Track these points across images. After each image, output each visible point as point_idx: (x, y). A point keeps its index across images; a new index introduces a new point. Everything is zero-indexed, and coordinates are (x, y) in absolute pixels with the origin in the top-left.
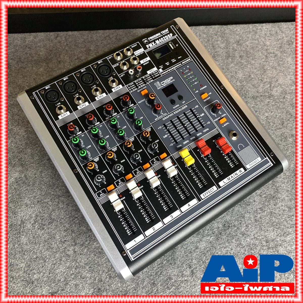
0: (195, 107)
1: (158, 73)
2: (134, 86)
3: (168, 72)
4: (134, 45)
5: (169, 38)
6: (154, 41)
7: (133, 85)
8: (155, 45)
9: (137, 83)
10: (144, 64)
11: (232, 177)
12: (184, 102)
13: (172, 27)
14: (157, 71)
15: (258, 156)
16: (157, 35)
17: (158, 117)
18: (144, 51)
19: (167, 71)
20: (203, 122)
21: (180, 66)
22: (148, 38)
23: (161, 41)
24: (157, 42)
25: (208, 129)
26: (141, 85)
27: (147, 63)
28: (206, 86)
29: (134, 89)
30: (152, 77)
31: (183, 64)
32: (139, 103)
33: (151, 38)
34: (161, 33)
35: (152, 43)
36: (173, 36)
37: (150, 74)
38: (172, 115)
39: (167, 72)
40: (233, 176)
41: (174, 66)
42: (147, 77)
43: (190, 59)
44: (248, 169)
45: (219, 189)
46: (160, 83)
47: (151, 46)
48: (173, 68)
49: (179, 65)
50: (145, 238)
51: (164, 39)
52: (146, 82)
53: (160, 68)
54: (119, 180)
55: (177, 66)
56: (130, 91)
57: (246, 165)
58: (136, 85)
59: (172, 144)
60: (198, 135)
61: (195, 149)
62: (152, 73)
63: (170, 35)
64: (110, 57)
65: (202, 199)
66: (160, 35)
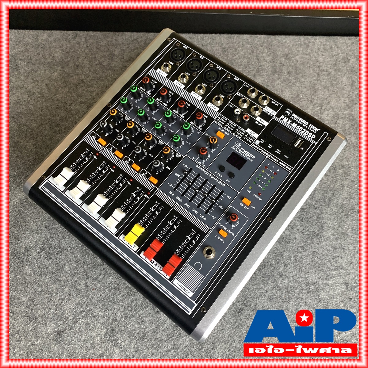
0: (227, 196)
1: (253, 140)
2: (223, 122)
3: (260, 151)
4: (276, 103)
5: (307, 136)
6: (293, 121)
7: (225, 120)
8: (289, 124)
9: (228, 124)
10: (256, 122)
11: (156, 265)
12: (229, 181)
13: (326, 134)
14: (254, 138)
15: (194, 291)
16: (304, 122)
17: (198, 160)
18: (273, 116)
19: (260, 149)
20: (212, 210)
21: (274, 160)
22: (293, 114)
23: (297, 129)
24: (294, 125)
25: (205, 219)
26: (228, 128)
27: (260, 125)
28: (261, 200)
29: (220, 123)
30: (244, 136)
31: (279, 164)
32: (206, 134)
33: (296, 116)
34: (308, 125)
35: (289, 120)
36: (313, 139)
37: (246, 132)
38: (207, 173)
39: (258, 150)
41: (270, 155)
42: (241, 131)
43: (290, 169)
44: (172, 283)
45: (136, 254)
47: (285, 121)
48: (267, 154)
49: (276, 160)
51: (302, 130)
52: (235, 133)
53: (260, 140)
54: (113, 147)
55: (272, 158)
56: (216, 120)
57: (177, 279)
58: (225, 124)
59: (171, 185)
60: (193, 210)
61: (175, 212)
62: (249, 134)
63: (312, 136)
64: (248, 85)
65: (119, 238)
66: (305, 125)
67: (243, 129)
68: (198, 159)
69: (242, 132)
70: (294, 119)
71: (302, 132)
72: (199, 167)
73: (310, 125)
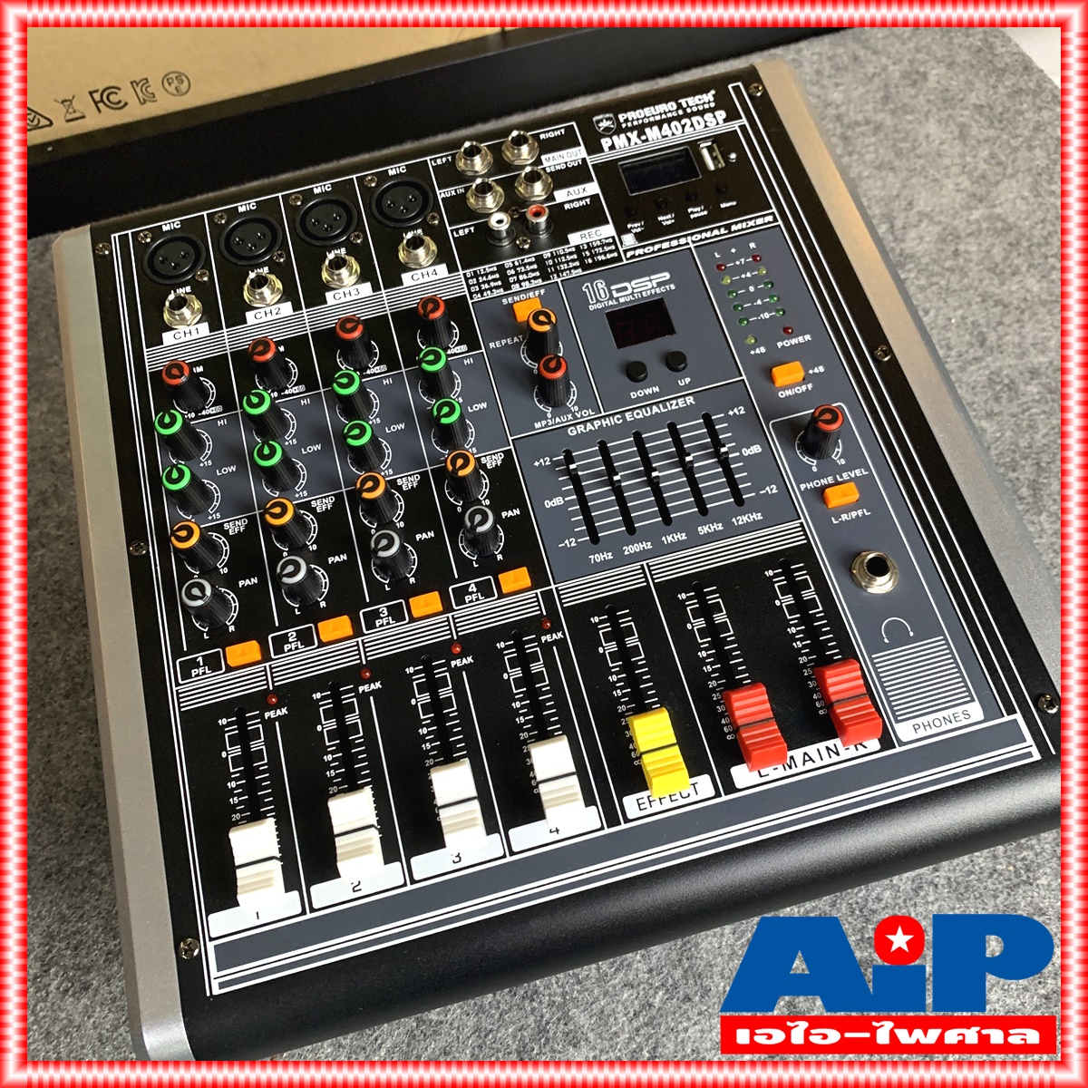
0: (731, 413)
1: (613, 247)
2: (495, 280)
3: (660, 250)
4: (553, 130)
5: (706, 126)
6: (641, 129)
7: (492, 273)
8: (639, 142)
9: (512, 272)
10: (567, 206)
11: (807, 758)
12: (688, 380)
13: (737, 89)
14: (611, 240)
15: (971, 695)
16: (661, 108)
17: (554, 416)
18: (584, 160)
19: (657, 247)
20: (744, 480)
21: (716, 236)
22: (620, 116)
23: (669, 133)
24: (653, 133)
25: (759, 516)
26: (524, 280)
27: (583, 203)
28: (808, 337)
29: (491, 289)
30: (581, 259)
31: (735, 232)
32: (492, 345)
33: (631, 115)
34: (680, 106)
35: (629, 134)
36: (725, 121)
37: (577, 247)
38: (616, 420)
39: (653, 252)
40: (815, 756)
41: (692, 234)
42: (561, 256)
43: (770, 218)
44: (901, 744)
45: (724, 798)
46: (608, 286)
47: (621, 146)
48: (683, 241)
49: (715, 232)
50: (304, 912)
51: (683, 126)
52: (552, 273)
53: (629, 231)
54: (292, 633)
55: (704, 235)
56: (471, 294)
57: (897, 722)
58: (504, 278)
59: (571, 543)
60: (703, 530)
61: (669, 589)
62: (588, 244)
63: (715, 117)
64: (441, 157)
65: (627, 820)
66: (672, 112)
67: (560, 250)
68: (549, 416)
69: (565, 255)
70: (635, 123)
71: (688, 129)
72: (580, 428)
73: (683, 101)
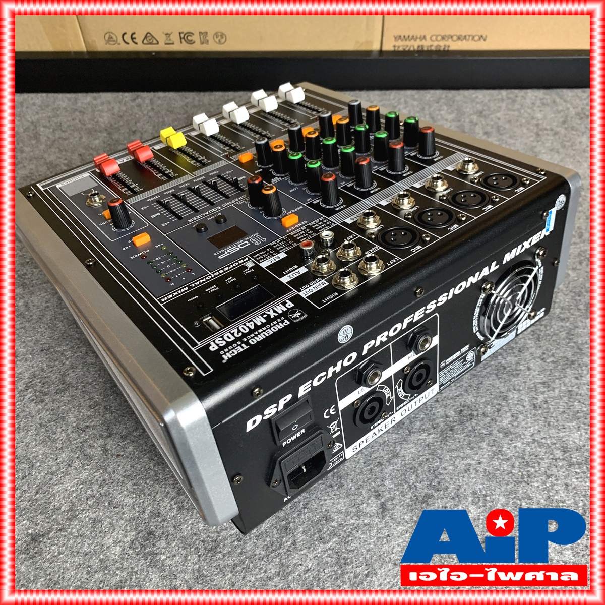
0: (168, 223)
1: (257, 259)
4: (331, 300)
5: (222, 337)
6: (269, 320)
7: (320, 229)
8: (267, 312)
9: (309, 233)
11: (122, 161)
12: (194, 226)
14: (260, 261)
16: (260, 338)
18: (300, 291)
19: (231, 267)
22: (288, 323)
23: (248, 324)
24: (260, 320)
25: (149, 200)
26: (300, 232)
28: (133, 258)
30: (274, 249)
31: (185, 288)
33: (281, 326)
34: (247, 343)
35: (276, 315)
37: (279, 253)
38: (225, 205)
39: (232, 264)
43: (163, 300)
44: (88, 173)
45: (151, 148)
46: (252, 244)
47: (279, 307)
48: (217, 274)
49: (197, 283)
51: (239, 331)
52: (286, 239)
53: (251, 268)
55: (204, 280)
56: (326, 219)
58: (312, 229)
59: (228, 173)
60: (173, 190)
62: (274, 256)
63: (217, 345)
64: (394, 263)
66: (251, 338)
70: (275, 322)
71: (236, 331)
72: (241, 198)
73: (245, 347)
